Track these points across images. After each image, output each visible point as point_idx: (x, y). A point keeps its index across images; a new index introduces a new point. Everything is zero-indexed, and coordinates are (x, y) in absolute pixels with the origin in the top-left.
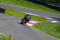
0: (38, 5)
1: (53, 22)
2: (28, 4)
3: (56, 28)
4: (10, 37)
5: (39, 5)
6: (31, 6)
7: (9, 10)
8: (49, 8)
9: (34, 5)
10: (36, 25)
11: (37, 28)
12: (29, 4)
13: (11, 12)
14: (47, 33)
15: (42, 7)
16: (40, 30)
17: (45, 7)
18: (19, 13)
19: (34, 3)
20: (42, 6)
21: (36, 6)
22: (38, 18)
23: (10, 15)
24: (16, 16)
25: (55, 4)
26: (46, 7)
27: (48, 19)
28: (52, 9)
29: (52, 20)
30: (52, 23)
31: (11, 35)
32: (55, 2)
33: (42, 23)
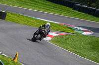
0: (60, 5)
1: (85, 33)
2: (43, 4)
3: (89, 43)
4: (15, 58)
5: (63, 6)
6: (48, 9)
7: (12, 14)
8: (79, 11)
9: (54, 7)
10: (56, 38)
11: (58, 44)
12: (46, 5)
13: (15, 18)
14: (75, 52)
15: (67, 10)
16: (64, 47)
17: (71, 10)
18: (29, 20)
19: (53, 2)
20: (67, 8)
21: (56, 7)
22: (61, 28)
23: (14, 22)
24: (25, 24)
25: (89, 5)
26: (74, 9)
27: (77, 30)
28: (83, 13)
29: (84, 31)
30: (83, 35)
31: (16, 55)
32: (89, 2)
33: (66, 35)
